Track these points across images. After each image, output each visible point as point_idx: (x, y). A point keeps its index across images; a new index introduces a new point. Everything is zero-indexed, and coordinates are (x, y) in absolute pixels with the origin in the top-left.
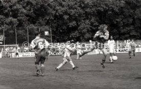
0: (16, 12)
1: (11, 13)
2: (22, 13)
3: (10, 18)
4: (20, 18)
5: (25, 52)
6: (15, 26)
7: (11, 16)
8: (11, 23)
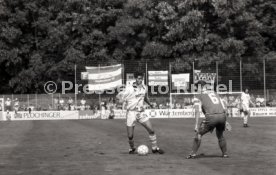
0: (243, 27)
1: (232, 30)
2: (254, 28)
3: (230, 40)
4: (251, 38)
5: (257, 106)
6: (239, 54)
7: (232, 36)
8: (232, 49)
